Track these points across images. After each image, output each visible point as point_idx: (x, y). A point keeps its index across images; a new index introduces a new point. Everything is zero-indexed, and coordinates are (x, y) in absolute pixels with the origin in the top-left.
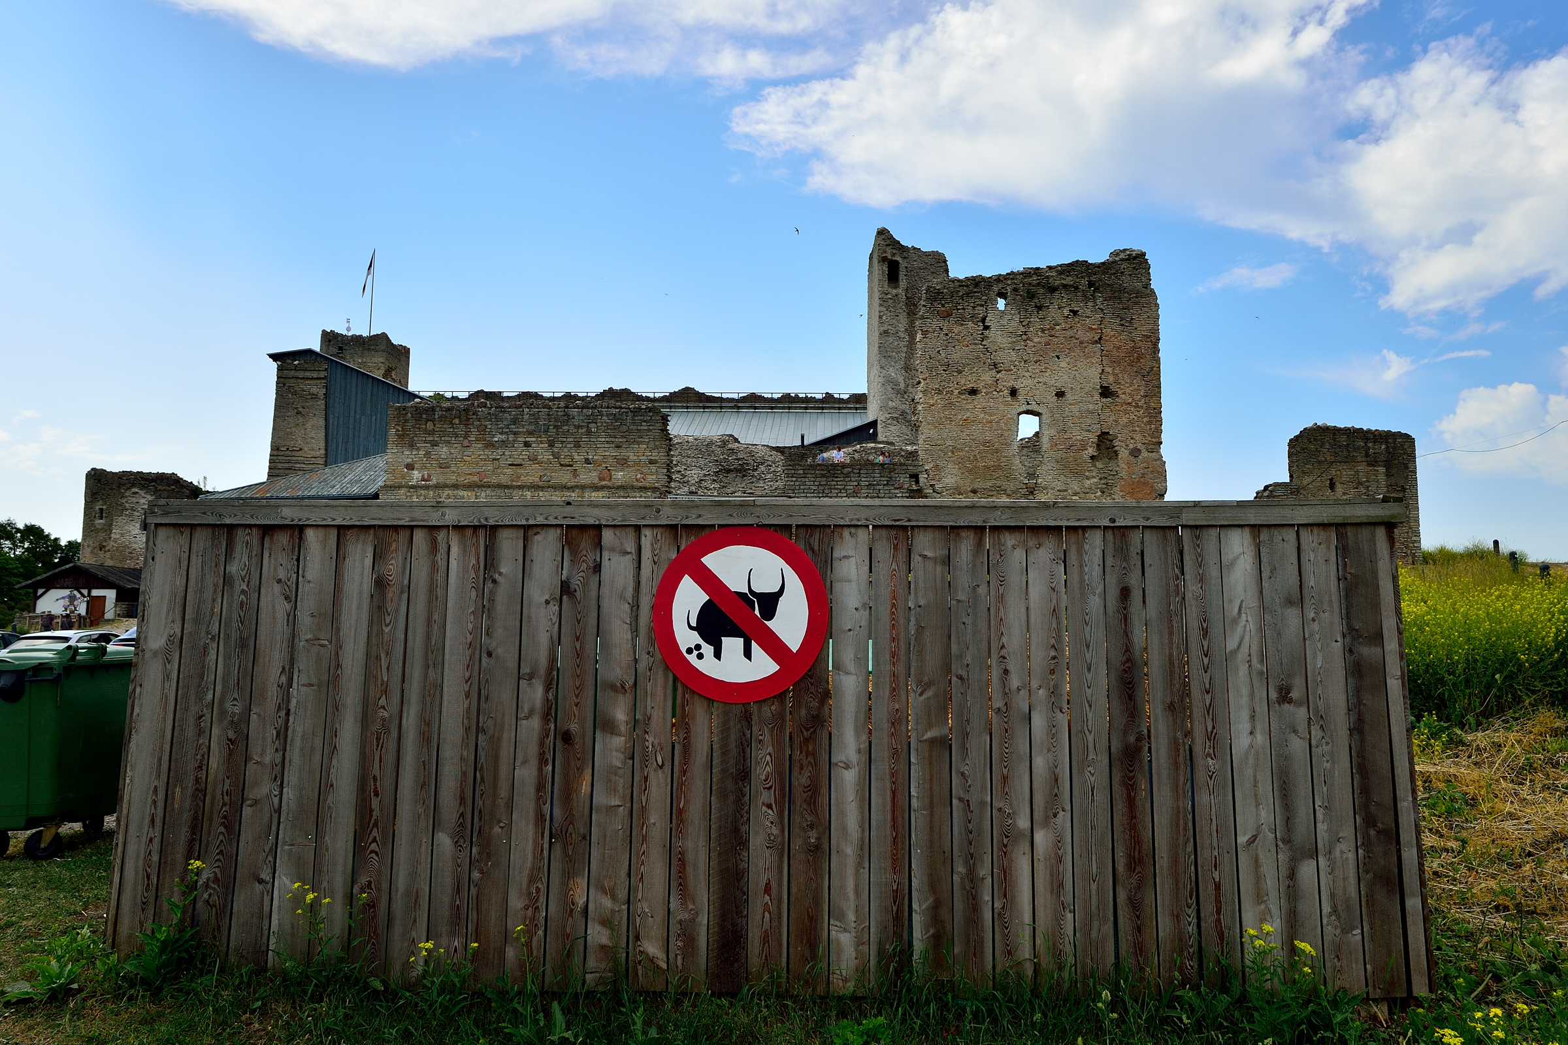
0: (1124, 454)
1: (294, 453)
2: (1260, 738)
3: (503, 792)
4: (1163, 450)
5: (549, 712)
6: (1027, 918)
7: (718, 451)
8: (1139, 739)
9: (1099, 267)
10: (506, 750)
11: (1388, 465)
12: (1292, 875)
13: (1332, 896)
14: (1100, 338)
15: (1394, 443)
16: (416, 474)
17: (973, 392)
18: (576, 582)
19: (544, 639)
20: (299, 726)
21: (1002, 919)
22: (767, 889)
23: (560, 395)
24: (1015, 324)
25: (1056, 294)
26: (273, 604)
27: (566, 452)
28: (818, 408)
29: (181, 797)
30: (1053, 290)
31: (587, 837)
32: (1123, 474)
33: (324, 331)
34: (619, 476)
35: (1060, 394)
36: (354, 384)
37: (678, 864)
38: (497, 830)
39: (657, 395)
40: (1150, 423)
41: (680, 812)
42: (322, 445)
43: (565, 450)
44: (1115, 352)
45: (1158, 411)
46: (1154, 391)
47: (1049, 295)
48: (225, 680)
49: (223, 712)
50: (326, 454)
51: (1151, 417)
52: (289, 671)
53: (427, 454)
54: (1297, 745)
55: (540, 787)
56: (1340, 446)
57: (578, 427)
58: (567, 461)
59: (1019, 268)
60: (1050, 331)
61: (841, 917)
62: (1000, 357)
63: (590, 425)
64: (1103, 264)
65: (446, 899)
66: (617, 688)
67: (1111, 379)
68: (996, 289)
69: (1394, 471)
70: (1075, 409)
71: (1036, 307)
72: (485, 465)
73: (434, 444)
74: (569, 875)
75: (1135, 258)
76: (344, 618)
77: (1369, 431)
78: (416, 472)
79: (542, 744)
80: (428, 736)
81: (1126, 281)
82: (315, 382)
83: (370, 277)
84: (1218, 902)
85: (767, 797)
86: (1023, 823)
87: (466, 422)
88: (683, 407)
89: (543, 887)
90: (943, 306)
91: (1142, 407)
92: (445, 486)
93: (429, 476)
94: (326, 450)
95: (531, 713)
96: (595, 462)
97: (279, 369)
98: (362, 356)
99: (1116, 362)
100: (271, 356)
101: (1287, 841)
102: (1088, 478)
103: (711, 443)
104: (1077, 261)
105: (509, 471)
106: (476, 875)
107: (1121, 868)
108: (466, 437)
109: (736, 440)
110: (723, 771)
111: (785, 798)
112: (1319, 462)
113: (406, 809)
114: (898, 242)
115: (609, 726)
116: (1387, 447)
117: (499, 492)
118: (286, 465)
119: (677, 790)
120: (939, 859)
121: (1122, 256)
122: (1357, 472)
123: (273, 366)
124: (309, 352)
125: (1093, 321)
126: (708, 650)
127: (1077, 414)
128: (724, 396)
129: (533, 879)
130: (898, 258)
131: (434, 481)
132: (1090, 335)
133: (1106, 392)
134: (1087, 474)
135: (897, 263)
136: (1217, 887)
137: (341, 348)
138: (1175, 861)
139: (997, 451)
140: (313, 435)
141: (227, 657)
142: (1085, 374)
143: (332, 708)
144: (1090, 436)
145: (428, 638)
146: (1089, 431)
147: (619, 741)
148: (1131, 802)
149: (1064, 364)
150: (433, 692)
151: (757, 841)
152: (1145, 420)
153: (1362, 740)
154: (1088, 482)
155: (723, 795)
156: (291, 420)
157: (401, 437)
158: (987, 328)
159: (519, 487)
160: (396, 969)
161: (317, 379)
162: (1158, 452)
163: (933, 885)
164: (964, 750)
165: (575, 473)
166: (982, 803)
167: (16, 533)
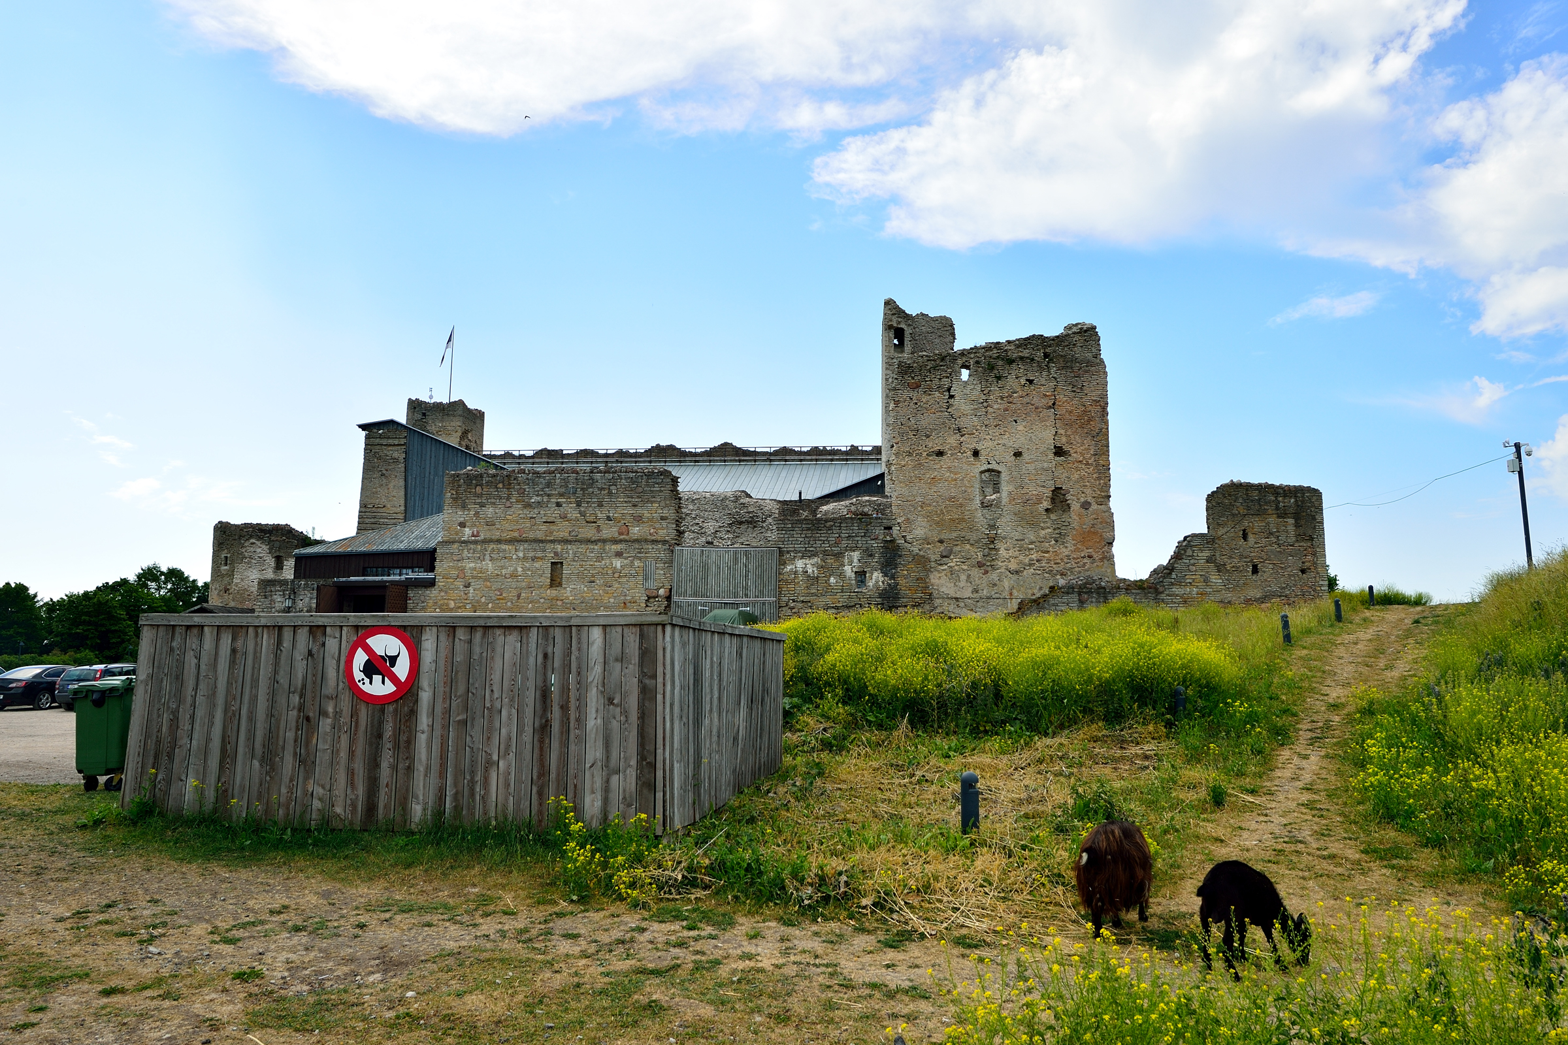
0: (1075, 506)
1: (379, 510)
2: (599, 721)
3: (281, 743)
4: (1113, 503)
5: (301, 708)
6: (494, 799)
7: (732, 505)
8: (547, 721)
9: (1053, 340)
10: (283, 724)
11: (1297, 517)
12: (608, 781)
13: (624, 791)
14: (1054, 404)
15: (1303, 497)
16: (467, 531)
17: (940, 454)
18: (314, 650)
19: (300, 676)
20: (200, 713)
21: (484, 799)
22: (387, 786)
23: (613, 451)
24: (976, 393)
25: (1014, 365)
26: (190, 661)
27: (591, 510)
28: (843, 460)
29: (151, 744)
30: (1011, 362)
31: (314, 763)
32: (1075, 525)
33: (410, 399)
34: (636, 531)
35: (1018, 454)
36: (429, 449)
37: (351, 773)
38: (277, 759)
39: (698, 451)
40: (1099, 478)
41: (353, 752)
42: (402, 502)
43: (591, 509)
44: (1067, 416)
45: (1107, 468)
46: (1103, 449)
47: (1007, 367)
48: (169, 693)
49: (168, 707)
50: (405, 510)
51: (1100, 473)
52: (196, 689)
53: (477, 514)
54: (615, 724)
55: (296, 741)
56: (1252, 501)
57: (601, 489)
58: (592, 518)
59: (981, 342)
60: (1010, 401)
61: (417, 798)
62: (963, 422)
63: (611, 488)
64: (1057, 337)
65: (256, 789)
66: (330, 698)
67: (1064, 439)
68: (960, 362)
69: (1303, 522)
70: (1031, 467)
71: (996, 377)
72: (524, 523)
73: (482, 505)
74: (306, 778)
75: (1086, 331)
76: (219, 666)
77: (1280, 487)
78: (467, 529)
79: (297, 722)
80: (251, 719)
81: (1079, 353)
82: (396, 448)
83: (449, 350)
84: (575, 793)
85: (389, 745)
86: (495, 757)
87: (508, 486)
88: (721, 461)
89: (295, 783)
90: (913, 378)
91: (1092, 464)
92: (491, 541)
93: (478, 532)
94: (406, 506)
95: (294, 708)
96: (615, 519)
97: (367, 437)
98: (442, 421)
99: (1068, 425)
100: (360, 426)
101: (607, 766)
102: (1043, 529)
103: (725, 498)
104: (1034, 336)
105: (544, 527)
106: (268, 778)
107: (535, 777)
108: (508, 499)
109: (749, 496)
110: (371, 734)
111: (396, 746)
112: (1233, 515)
113: (241, 750)
114: (904, 312)
115: (326, 714)
116: (1296, 501)
117: (535, 545)
118: (372, 520)
119: (352, 742)
120: (459, 773)
121: (1075, 329)
122: (1268, 524)
123: (363, 434)
124: (392, 422)
125: (1047, 389)
126: (367, 680)
127: (1033, 471)
128: (758, 450)
129: (291, 780)
130: (903, 326)
131: (482, 537)
132: (1044, 401)
133: (1059, 452)
134: (1042, 525)
135: (902, 330)
136: (575, 786)
137: (424, 414)
138: (558, 775)
139: (961, 505)
140: (394, 494)
141: (171, 683)
142: (1040, 436)
143: (213, 706)
144: (1045, 491)
145: (253, 675)
146: (1044, 486)
147: (329, 721)
148: (541, 749)
149: (1020, 428)
150: (254, 699)
151: (385, 765)
152: (1095, 476)
153: (643, 722)
154: (1043, 532)
155: (371, 744)
156: (376, 481)
157: (455, 499)
158: (951, 397)
159: (551, 541)
160: (235, 818)
161: (398, 445)
162: (1107, 504)
163: (455, 784)
164: (473, 726)
165: (598, 528)
166: (479, 749)
167: (161, 575)
